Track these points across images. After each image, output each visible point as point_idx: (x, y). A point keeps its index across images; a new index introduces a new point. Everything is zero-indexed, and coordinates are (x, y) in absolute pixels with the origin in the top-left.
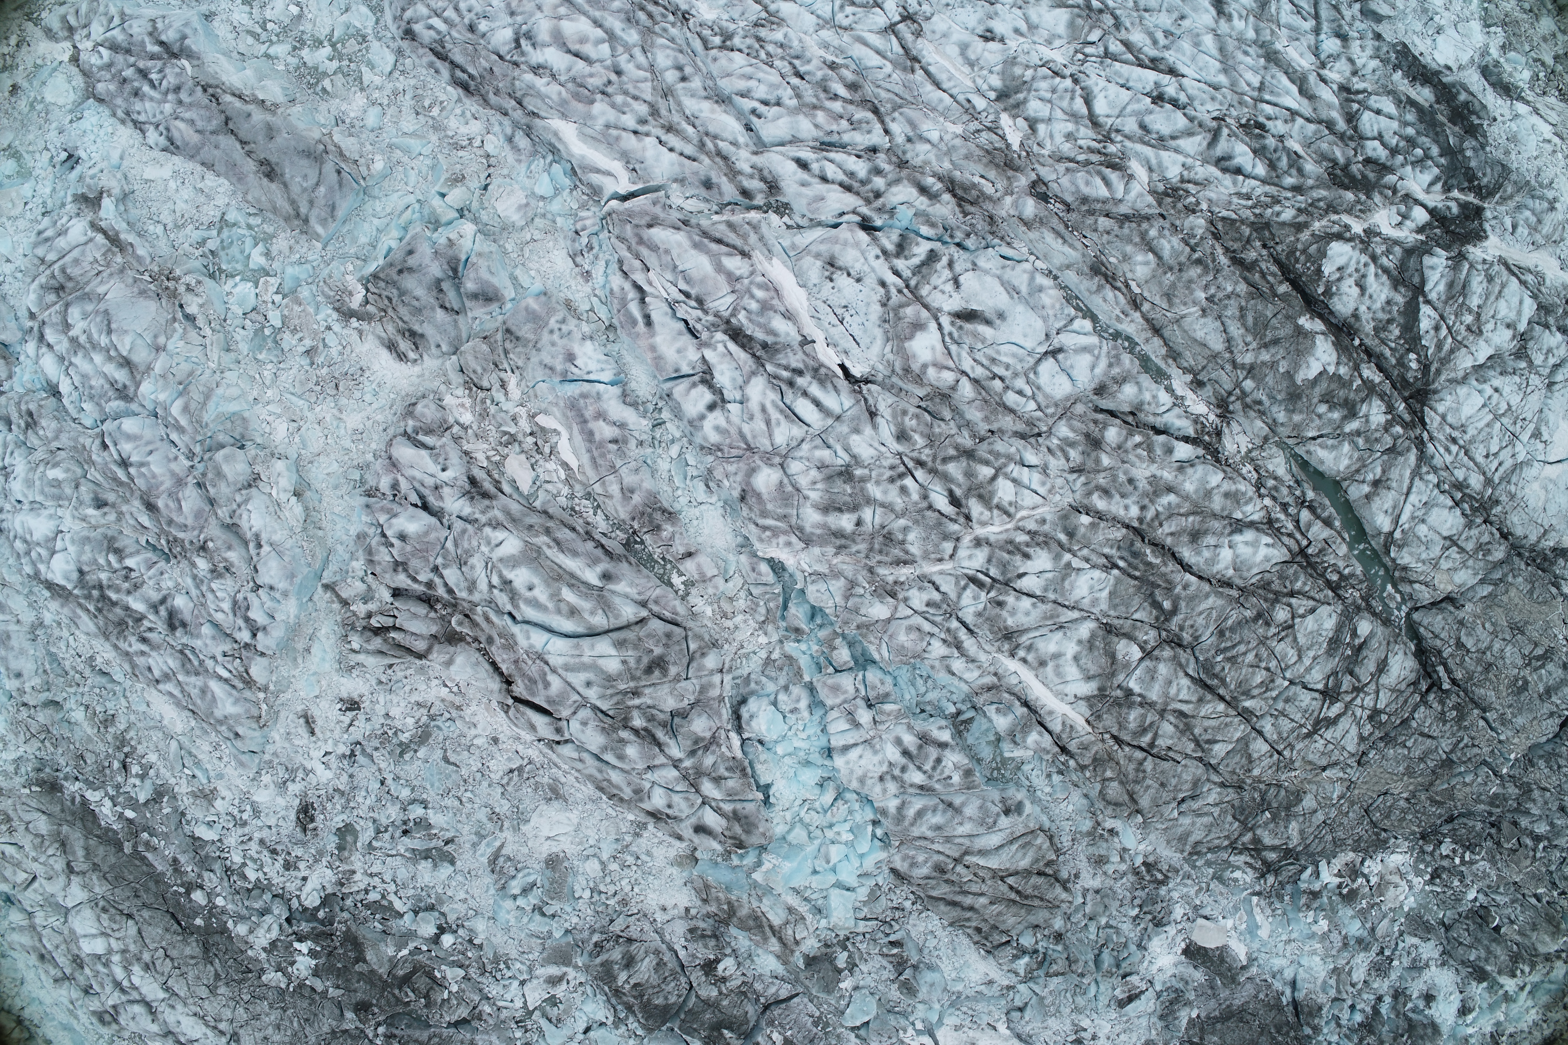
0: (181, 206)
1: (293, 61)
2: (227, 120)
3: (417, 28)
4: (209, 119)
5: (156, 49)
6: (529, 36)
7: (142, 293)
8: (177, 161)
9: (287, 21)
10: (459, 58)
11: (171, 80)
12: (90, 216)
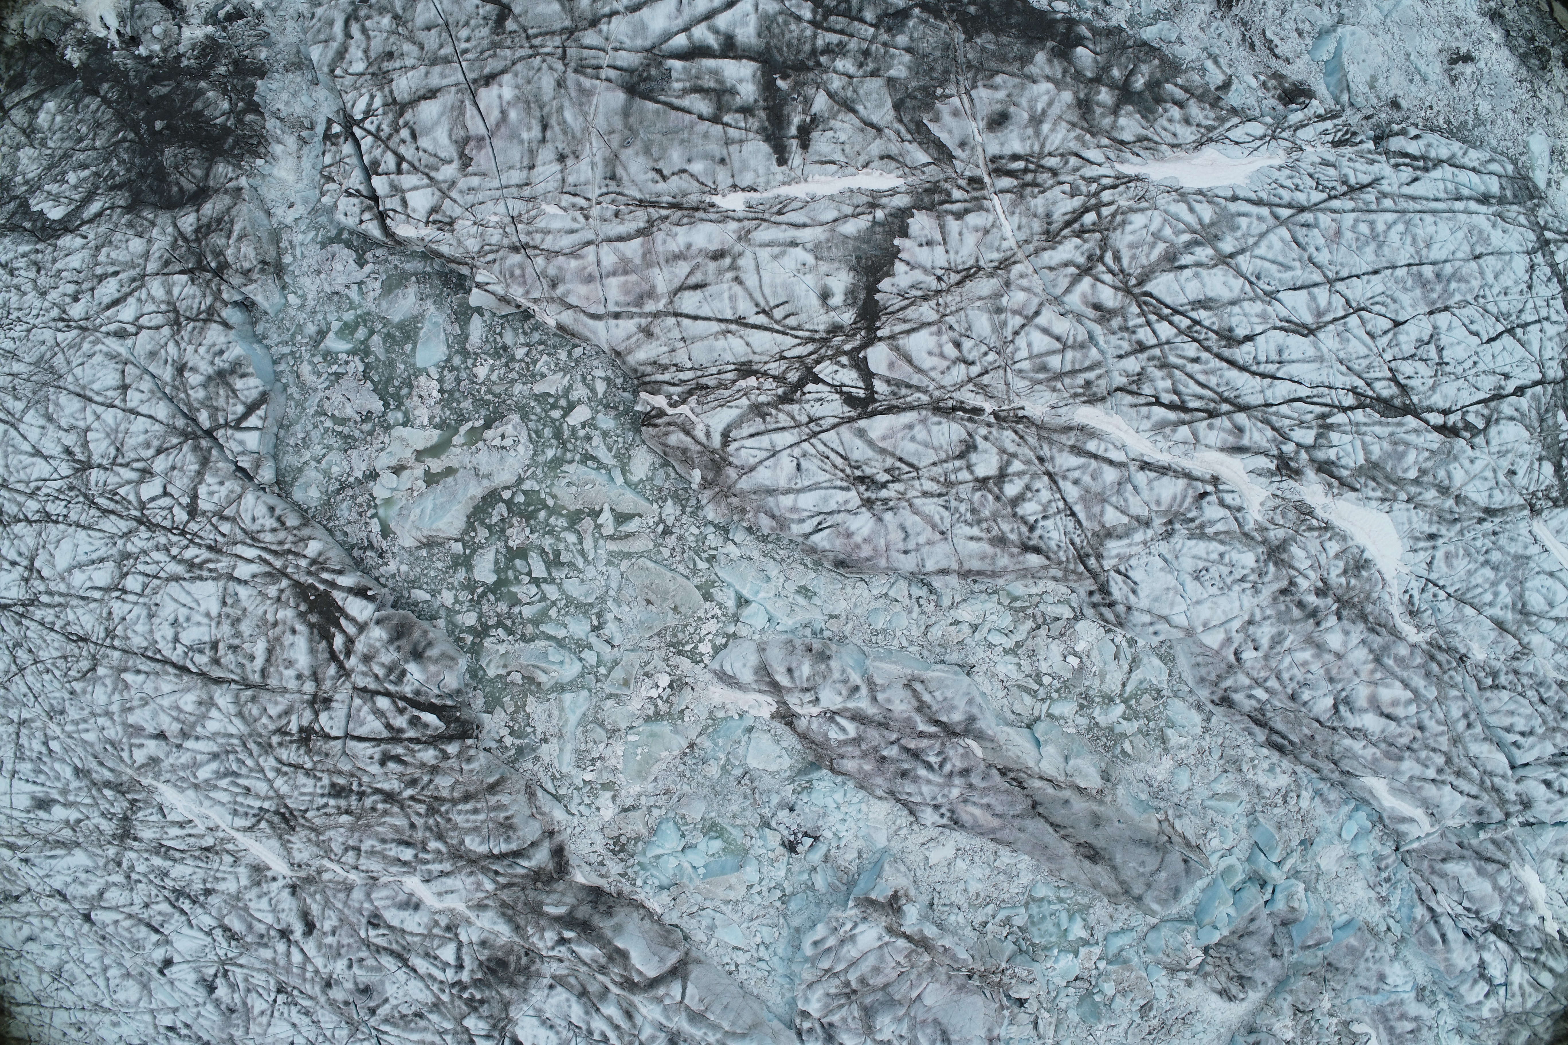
0: (975, 887)
1: (1083, 721)
2: (1034, 805)
3: (1238, 697)
4: (1012, 804)
5: (933, 729)
6: (1347, 701)
7: (961, 988)
8: (959, 838)
9: (1069, 675)
10: (1280, 726)
11: (956, 762)
12: (883, 921)
